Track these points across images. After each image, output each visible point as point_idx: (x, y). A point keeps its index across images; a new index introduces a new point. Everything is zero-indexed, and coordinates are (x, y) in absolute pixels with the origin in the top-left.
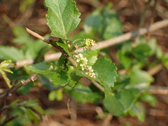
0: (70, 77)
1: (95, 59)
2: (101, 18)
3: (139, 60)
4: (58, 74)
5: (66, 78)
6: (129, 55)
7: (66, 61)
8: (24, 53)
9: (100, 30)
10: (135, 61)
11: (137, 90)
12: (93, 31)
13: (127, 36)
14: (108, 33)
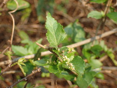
0: (59, 69)
1: (72, 57)
2: (72, 29)
3: (95, 54)
4: (52, 66)
5: (57, 69)
6: (90, 52)
7: (57, 59)
8: (28, 49)
9: (72, 36)
10: (92, 54)
11: (95, 73)
12: (68, 37)
13: (88, 40)
14: (77, 38)
